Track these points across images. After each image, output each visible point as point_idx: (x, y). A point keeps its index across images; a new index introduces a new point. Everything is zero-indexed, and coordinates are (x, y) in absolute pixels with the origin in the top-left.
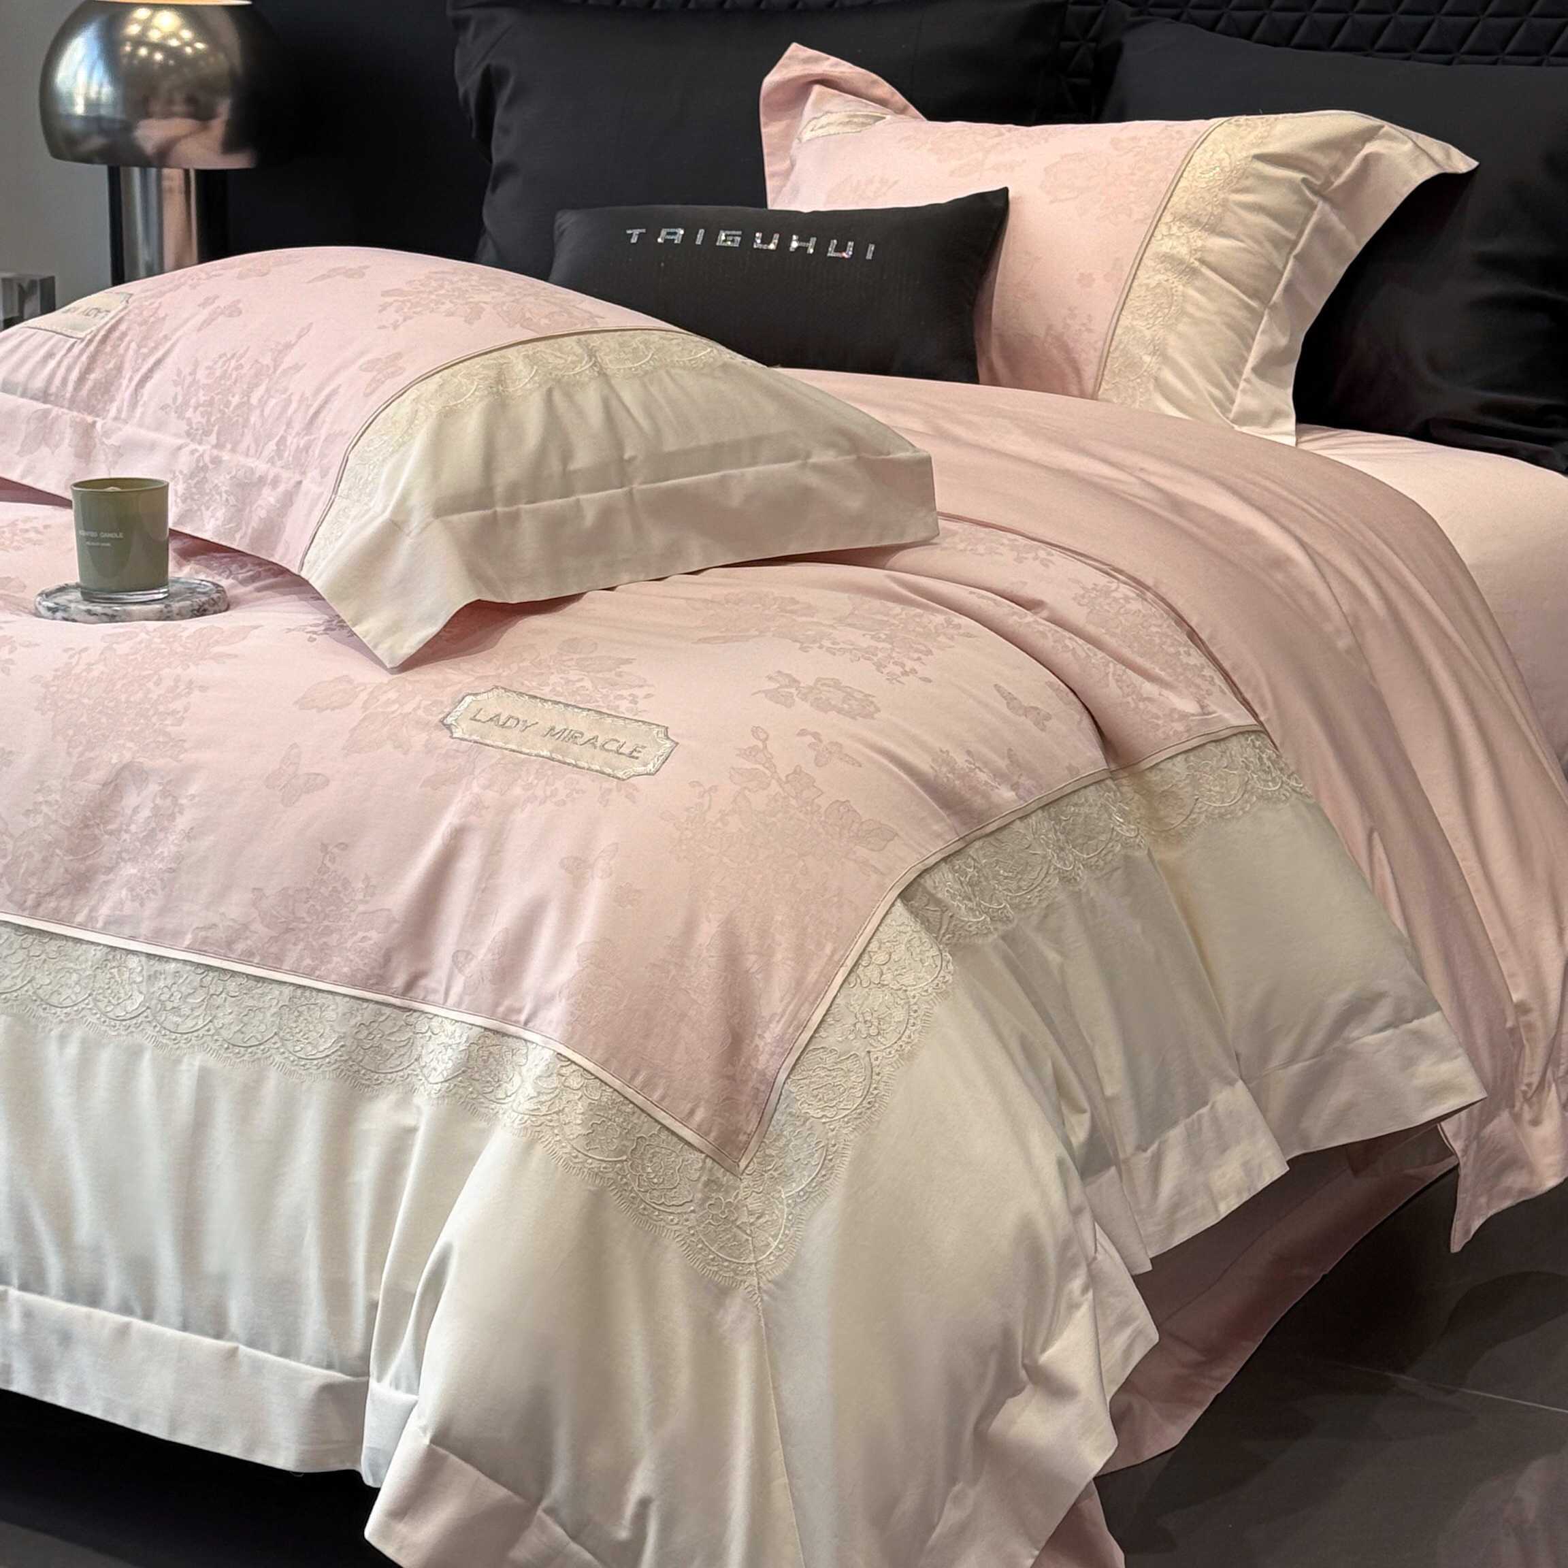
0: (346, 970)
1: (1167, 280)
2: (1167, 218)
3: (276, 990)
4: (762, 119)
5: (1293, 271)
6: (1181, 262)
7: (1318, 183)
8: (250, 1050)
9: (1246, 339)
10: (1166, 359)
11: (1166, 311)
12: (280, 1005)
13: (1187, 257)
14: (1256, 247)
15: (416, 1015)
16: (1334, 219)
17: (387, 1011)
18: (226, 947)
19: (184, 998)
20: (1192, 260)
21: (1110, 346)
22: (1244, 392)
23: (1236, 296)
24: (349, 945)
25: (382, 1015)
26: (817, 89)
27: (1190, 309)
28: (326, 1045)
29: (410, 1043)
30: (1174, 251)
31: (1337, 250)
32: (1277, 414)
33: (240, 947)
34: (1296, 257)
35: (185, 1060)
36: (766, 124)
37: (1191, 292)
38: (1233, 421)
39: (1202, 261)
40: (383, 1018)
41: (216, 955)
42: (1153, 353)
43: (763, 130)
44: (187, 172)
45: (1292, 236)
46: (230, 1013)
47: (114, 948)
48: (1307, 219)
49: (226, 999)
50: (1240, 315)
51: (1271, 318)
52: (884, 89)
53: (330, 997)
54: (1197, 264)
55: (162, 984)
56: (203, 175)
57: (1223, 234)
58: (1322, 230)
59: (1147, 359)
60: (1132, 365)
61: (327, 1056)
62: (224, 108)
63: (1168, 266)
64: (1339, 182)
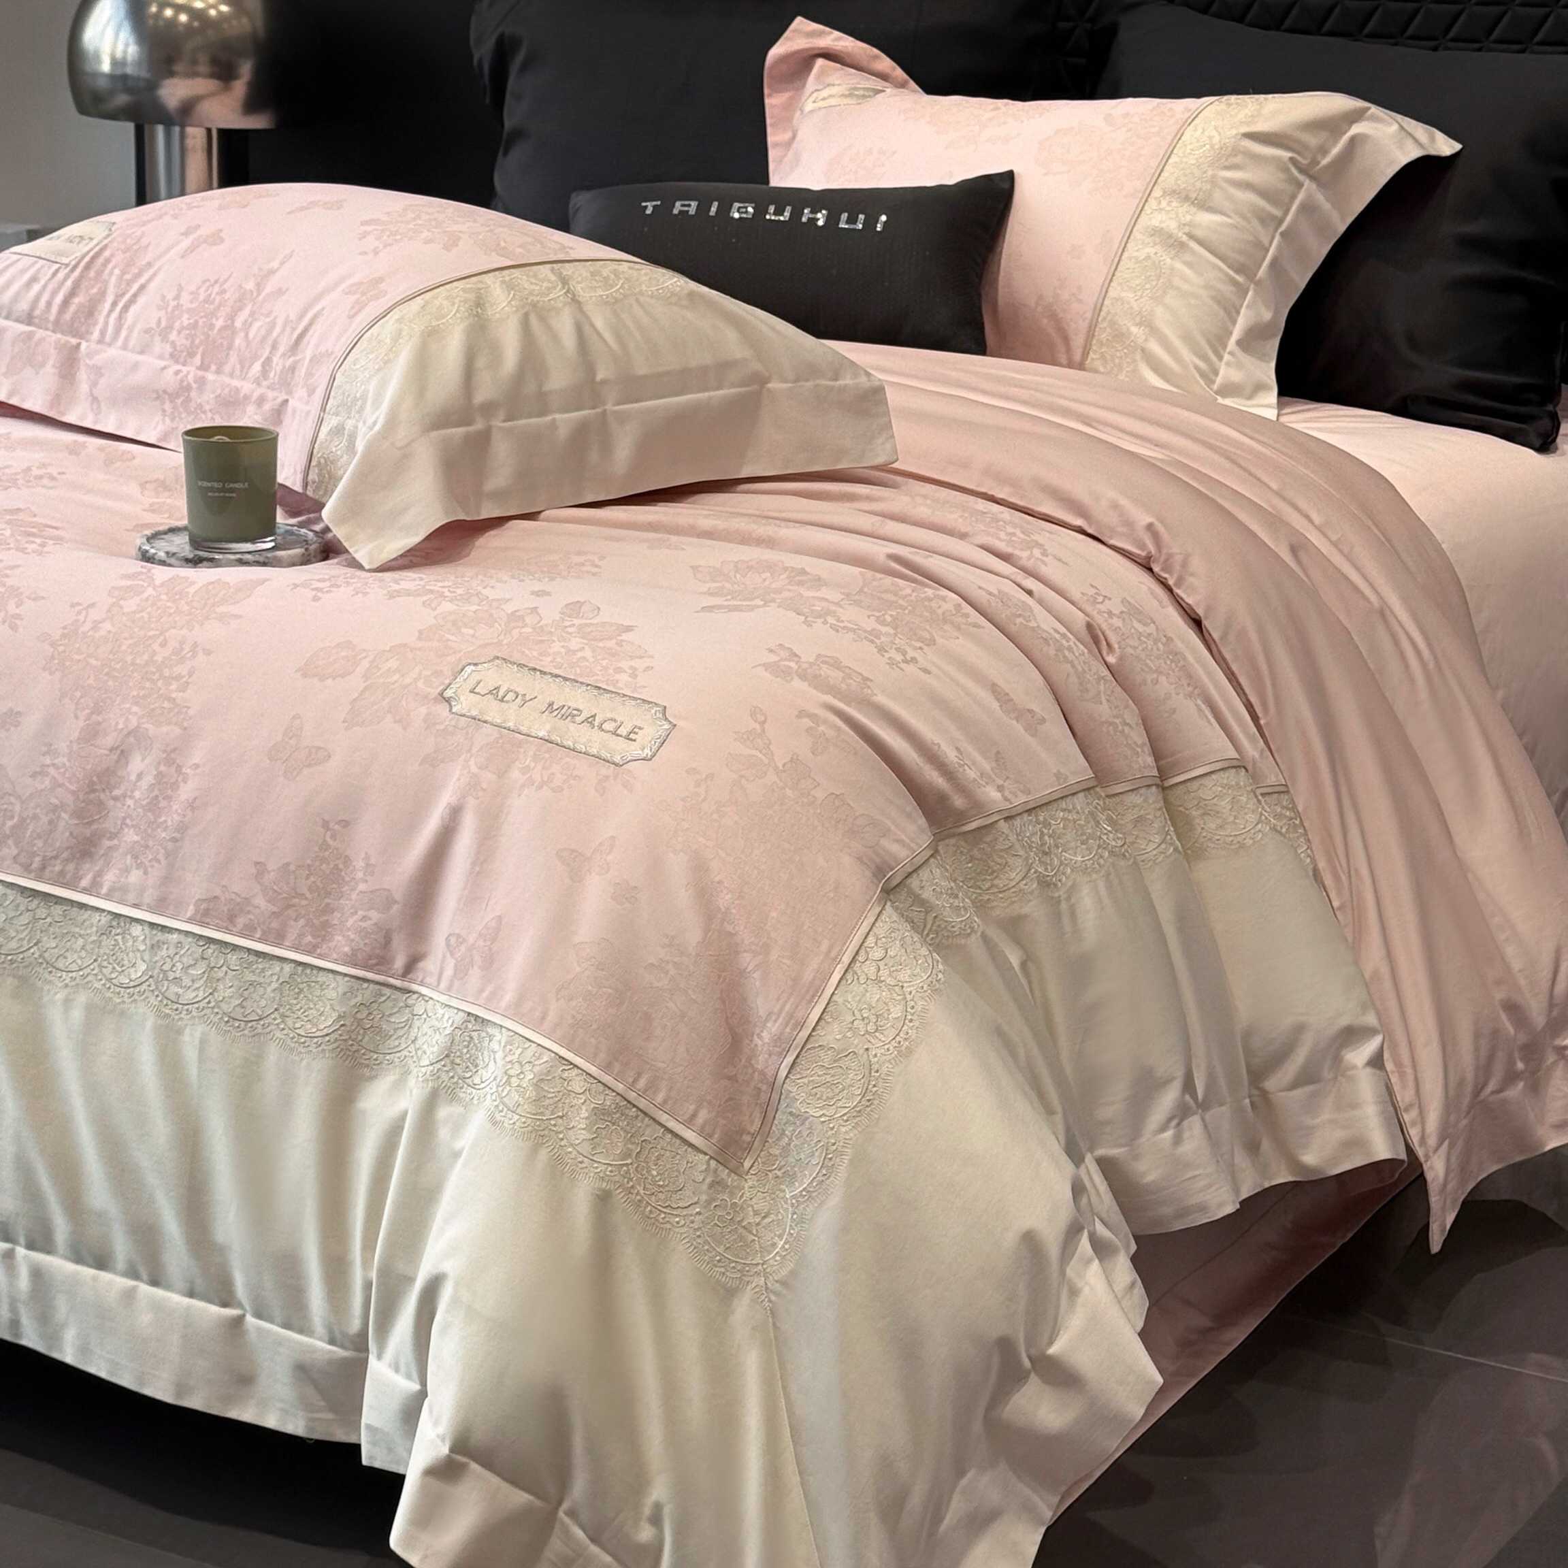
0: (346, 949)
1: (1156, 253)
2: (1157, 192)
3: (277, 967)
4: (766, 91)
5: (1279, 248)
6: (1170, 236)
7: (1305, 162)
8: (250, 1025)
9: (1232, 312)
10: (1153, 330)
11: (1154, 283)
12: (281, 980)
13: (1176, 231)
14: (1244, 223)
15: (415, 996)
16: (1320, 198)
17: (387, 991)
18: (230, 921)
19: (186, 969)
20: (1180, 234)
21: (1099, 315)
22: (1228, 364)
23: (1220, 269)
24: (349, 924)
25: (382, 995)
26: (820, 62)
27: (1177, 281)
28: (327, 1022)
29: (409, 1024)
30: (1163, 225)
31: (1322, 228)
32: (1259, 388)
33: (241, 921)
34: (1282, 234)
35: (187, 1031)
36: (770, 95)
37: (1179, 265)
38: (1217, 393)
39: (1191, 236)
40: (383, 999)
41: (218, 928)
42: (1139, 324)
43: (767, 101)
44: (209, 131)
45: (1277, 212)
46: (231, 987)
47: (117, 916)
48: (1293, 197)
49: (226, 973)
50: (1227, 290)
51: (1255, 290)
52: (885, 63)
53: (331, 975)
54: (1185, 238)
55: (164, 953)
56: (225, 134)
57: (1211, 210)
58: (1308, 208)
59: (1134, 330)
60: (1120, 336)
61: (327, 1035)
62: (246, 69)
63: (1158, 240)
64: (1325, 161)
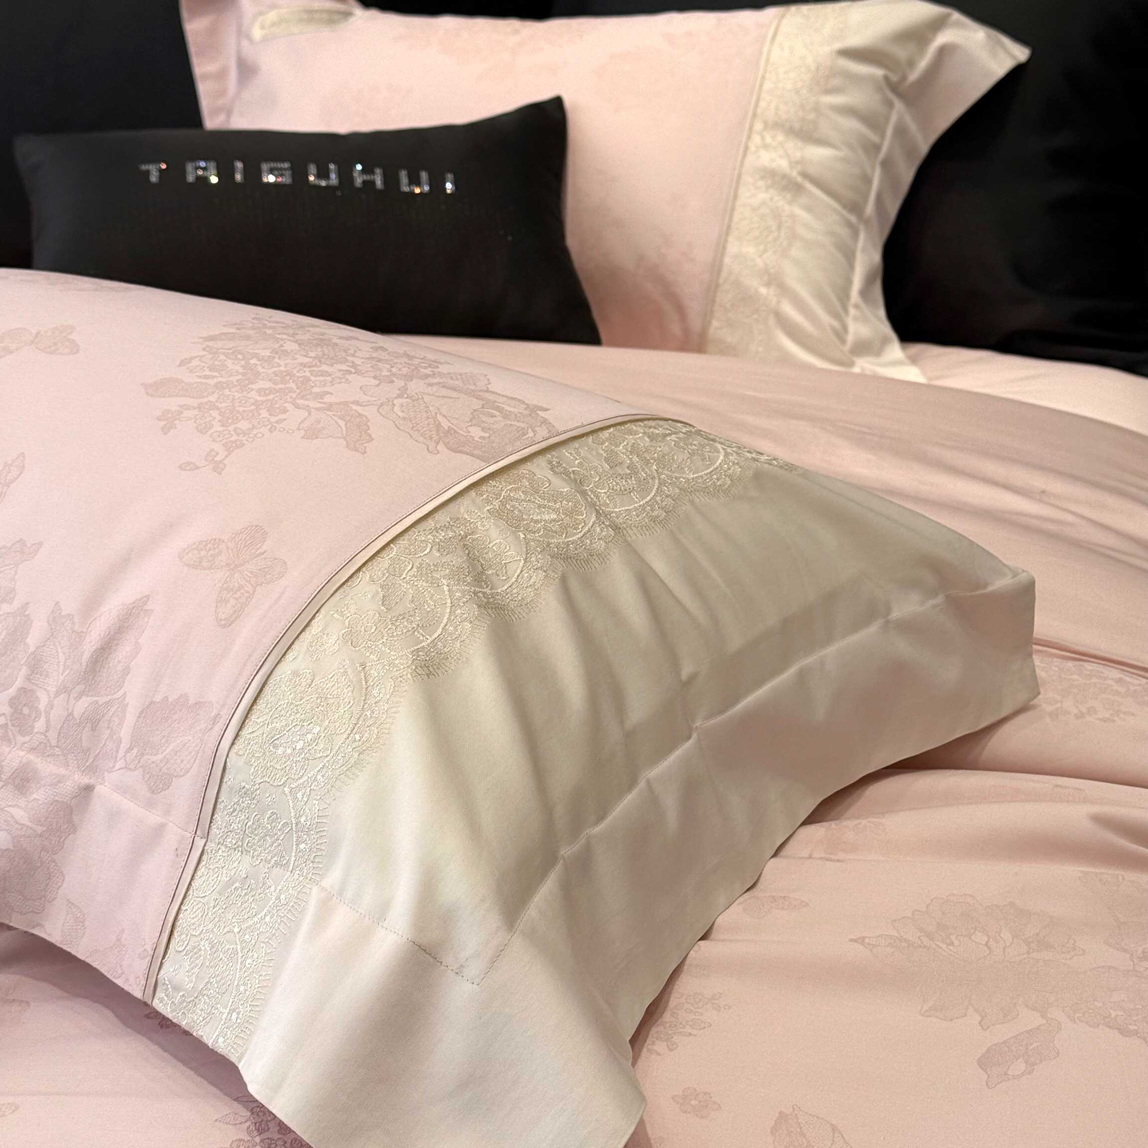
1: (771, 199)
2: (758, 126)
4: (185, 15)
5: (880, 179)
6: (784, 176)
9: (849, 257)
10: (784, 289)
13: (788, 171)
16: (908, 120)
20: (794, 174)
21: (718, 276)
23: (837, 212)
30: (774, 165)
31: (909, 152)
34: (881, 164)
36: (189, 20)
39: (805, 175)
42: (768, 284)
43: (187, 27)
45: (875, 138)
48: (887, 119)
54: (799, 179)
57: (819, 142)
58: (901, 131)
59: (763, 291)
63: (769, 182)
64: (913, 76)
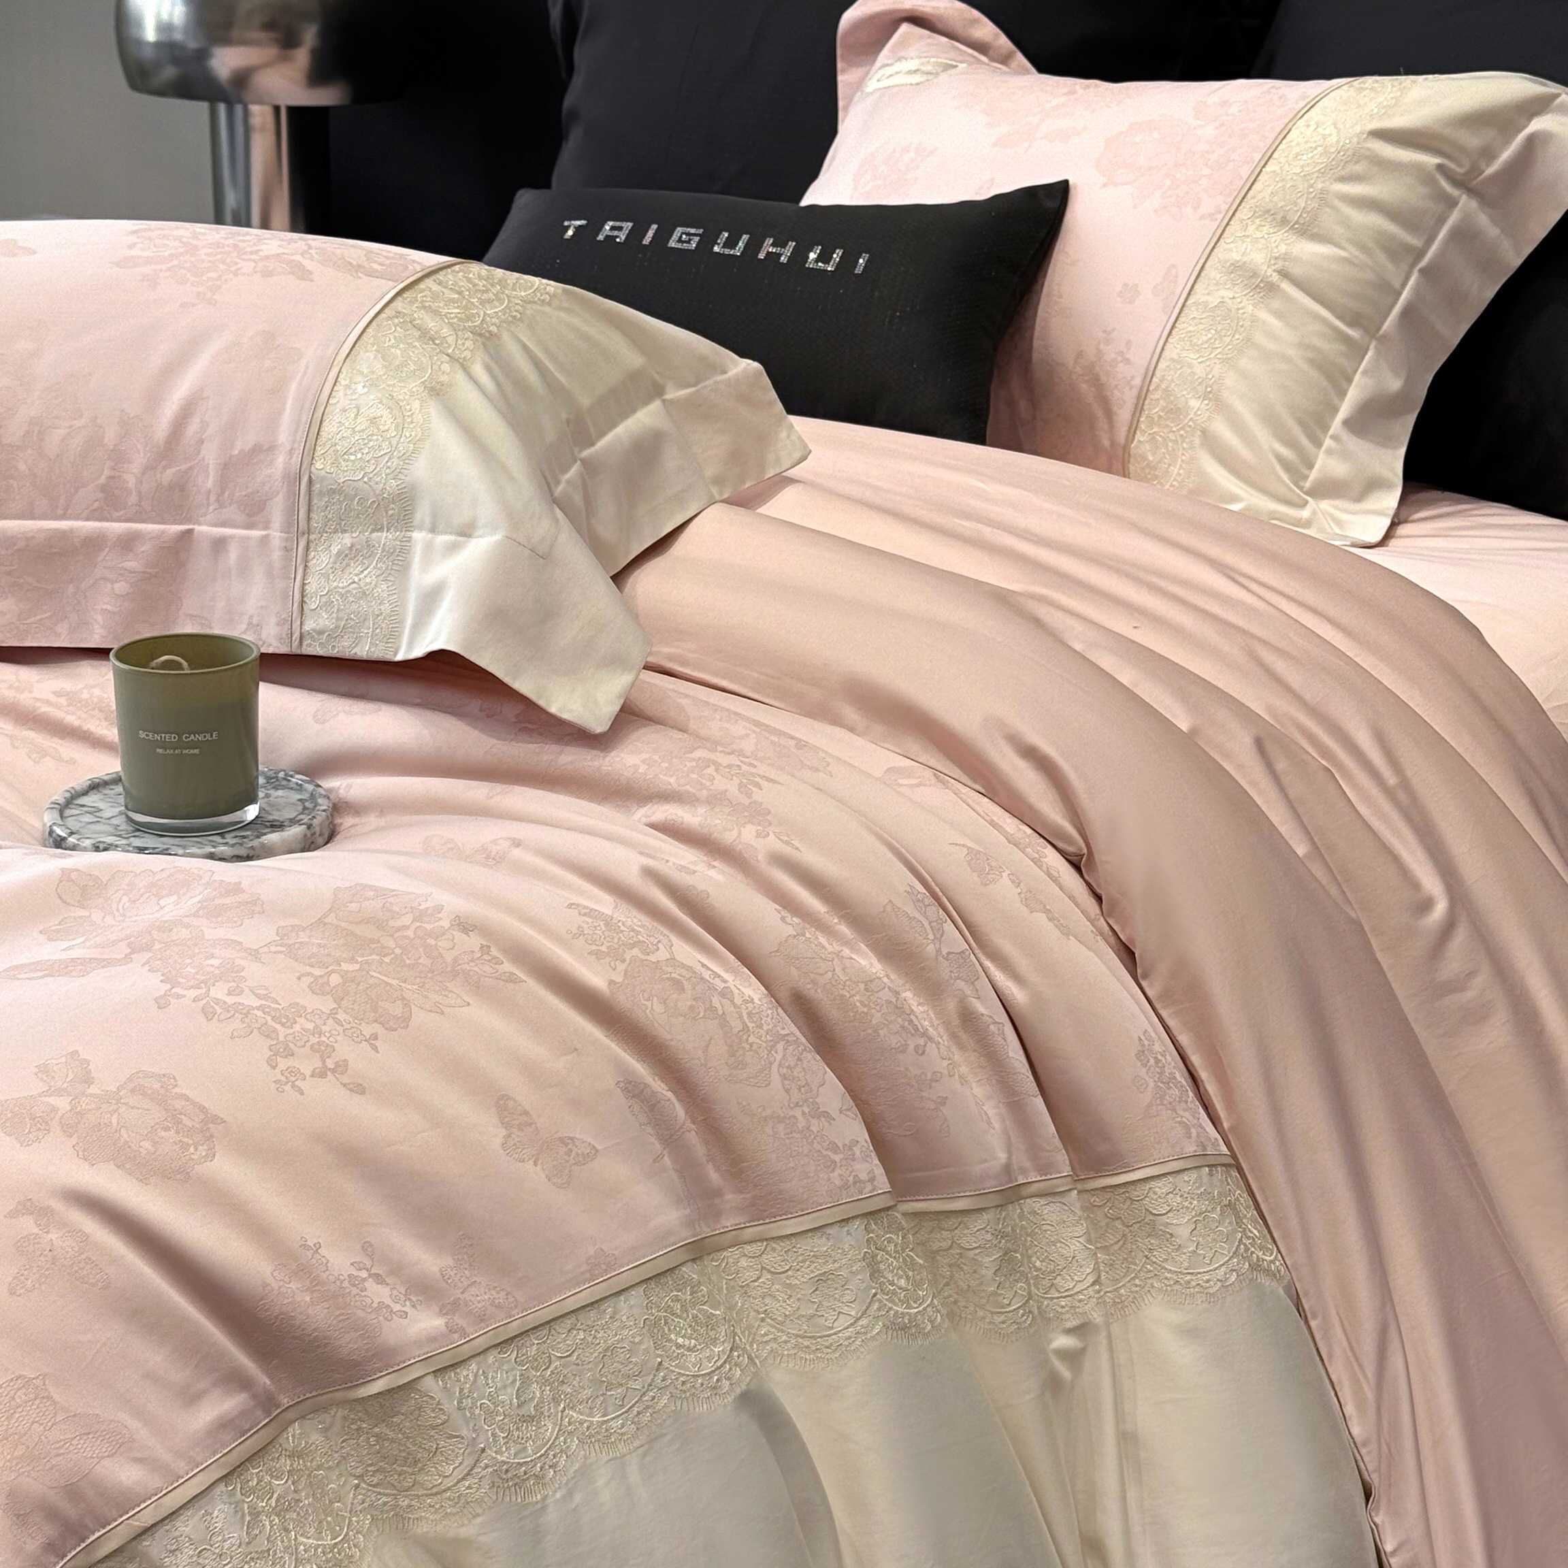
4: (840, 65)
5: (1417, 291)
6: (1255, 274)
7: (1460, 170)
10: (1219, 405)
13: (1263, 268)
14: (1363, 257)
16: (1483, 220)
20: (1269, 272)
21: (1150, 383)
22: (1329, 452)
23: (1324, 321)
26: (905, 28)
27: (1259, 338)
30: (1247, 259)
31: (1486, 262)
32: (1373, 485)
34: (1421, 271)
36: (843, 71)
37: (1263, 315)
38: (1307, 493)
42: (1204, 397)
43: (840, 78)
44: (277, 109)
48: (1441, 220)
51: (1378, 352)
52: (986, 29)
56: (296, 113)
57: (1317, 238)
58: (1464, 236)
60: (1175, 412)
62: (310, 36)
63: (1238, 280)
64: (1490, 170)
